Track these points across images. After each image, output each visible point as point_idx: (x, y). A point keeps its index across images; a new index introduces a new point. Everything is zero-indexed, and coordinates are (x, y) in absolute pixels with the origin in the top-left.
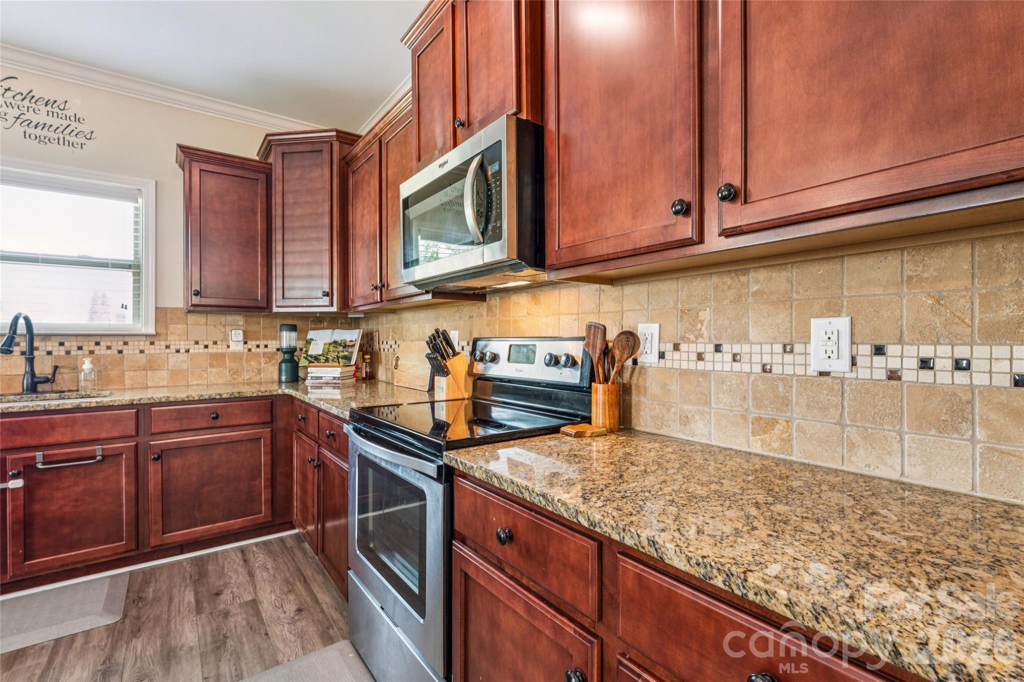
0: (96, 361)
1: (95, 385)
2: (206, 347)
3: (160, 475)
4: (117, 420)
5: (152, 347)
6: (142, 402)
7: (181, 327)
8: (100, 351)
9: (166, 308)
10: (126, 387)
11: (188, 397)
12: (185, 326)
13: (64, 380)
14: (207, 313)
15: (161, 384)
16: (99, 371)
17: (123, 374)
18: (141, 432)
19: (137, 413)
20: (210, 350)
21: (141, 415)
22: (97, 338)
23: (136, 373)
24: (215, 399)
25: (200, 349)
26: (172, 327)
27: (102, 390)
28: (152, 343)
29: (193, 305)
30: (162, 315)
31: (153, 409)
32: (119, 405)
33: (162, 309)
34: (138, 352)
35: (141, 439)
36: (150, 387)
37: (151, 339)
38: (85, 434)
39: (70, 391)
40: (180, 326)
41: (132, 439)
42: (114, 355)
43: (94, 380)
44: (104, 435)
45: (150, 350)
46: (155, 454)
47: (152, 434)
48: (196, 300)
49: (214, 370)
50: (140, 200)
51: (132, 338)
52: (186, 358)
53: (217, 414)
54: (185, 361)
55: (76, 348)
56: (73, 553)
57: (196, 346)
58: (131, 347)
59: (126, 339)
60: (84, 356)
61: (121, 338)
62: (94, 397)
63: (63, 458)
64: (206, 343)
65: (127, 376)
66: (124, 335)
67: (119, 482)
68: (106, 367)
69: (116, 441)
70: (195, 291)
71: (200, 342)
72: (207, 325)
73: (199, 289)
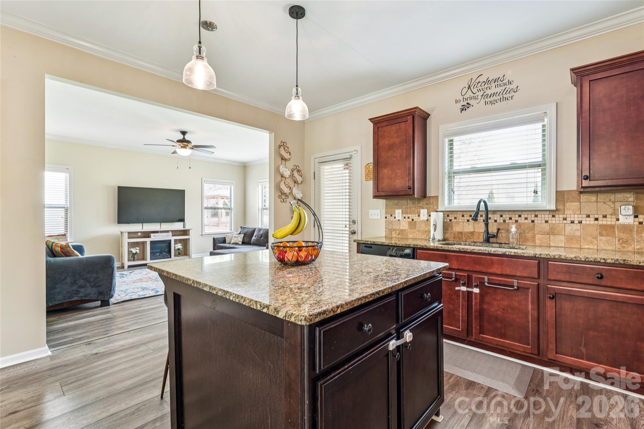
0: (519, 227)
1: (518, 242)
2: (596, 219)
3: (554, 310)
4: (526, 266)
5: (554, 219)
6: (542, 256)
7: (576, 204)
8: (521, 220)
9: (564, 191)
10: (537, 245)
11: (576, 258)
12: (579, 203)
13: (502, 237)
14: (597, 192)
15: (560, 245)
16: (520, 233)
17: (535, 236)
18: (542, 277)
19: (539, 263)
20: (600, 222)
21: (542, 265)
22: (519, 212)
23: (542, 236)
24: (599, 262)
25: (591, 221)
26: (568, 205)
27: (522, 245)
28: (553, 216)
29: (582, 187)
30: (561, 196)
31: (549, 262)
32: (527, 256)
33: (561, 192)
34: (544, 222)
35: (542, 281)
36: (552, 246)
37: (553, 213)
38: (508, 271)
39: (505, 244)
40: (574, 204)
41: (536, 280)
42: (529, 223)
43: (517, 239)
44: (518, 274)
45: (552, 221)
46: (550, 294)
47: (549, 280)
48: (586, 183)
49: (603, 238)
50: (546, 120)
51: (540, 213)
52: (579, 228)
53: (601, 275)
54: (578, 230)
55: (508, 219)
56: (502, 340)
57: (588, 219)
58: (539, 219)
59: (537, 213)
60: (512, 223)
61: (534, 212)
62: (517, 249)
63: (497, 282)
64: (596, 216)
65: (537, 238)
66: (535, 211)
67: (527, 306)
68: (525, 231)
69: (525, 279)
70: (584, 176)
71: (591, 216)
72: (597, 202)
73: (588, 175)
